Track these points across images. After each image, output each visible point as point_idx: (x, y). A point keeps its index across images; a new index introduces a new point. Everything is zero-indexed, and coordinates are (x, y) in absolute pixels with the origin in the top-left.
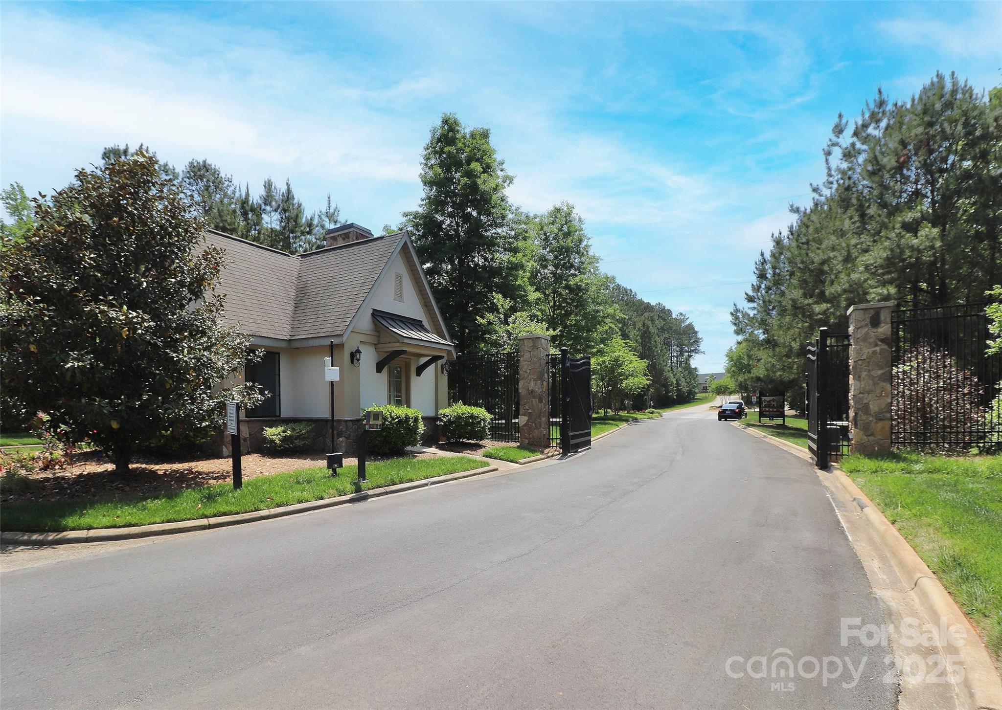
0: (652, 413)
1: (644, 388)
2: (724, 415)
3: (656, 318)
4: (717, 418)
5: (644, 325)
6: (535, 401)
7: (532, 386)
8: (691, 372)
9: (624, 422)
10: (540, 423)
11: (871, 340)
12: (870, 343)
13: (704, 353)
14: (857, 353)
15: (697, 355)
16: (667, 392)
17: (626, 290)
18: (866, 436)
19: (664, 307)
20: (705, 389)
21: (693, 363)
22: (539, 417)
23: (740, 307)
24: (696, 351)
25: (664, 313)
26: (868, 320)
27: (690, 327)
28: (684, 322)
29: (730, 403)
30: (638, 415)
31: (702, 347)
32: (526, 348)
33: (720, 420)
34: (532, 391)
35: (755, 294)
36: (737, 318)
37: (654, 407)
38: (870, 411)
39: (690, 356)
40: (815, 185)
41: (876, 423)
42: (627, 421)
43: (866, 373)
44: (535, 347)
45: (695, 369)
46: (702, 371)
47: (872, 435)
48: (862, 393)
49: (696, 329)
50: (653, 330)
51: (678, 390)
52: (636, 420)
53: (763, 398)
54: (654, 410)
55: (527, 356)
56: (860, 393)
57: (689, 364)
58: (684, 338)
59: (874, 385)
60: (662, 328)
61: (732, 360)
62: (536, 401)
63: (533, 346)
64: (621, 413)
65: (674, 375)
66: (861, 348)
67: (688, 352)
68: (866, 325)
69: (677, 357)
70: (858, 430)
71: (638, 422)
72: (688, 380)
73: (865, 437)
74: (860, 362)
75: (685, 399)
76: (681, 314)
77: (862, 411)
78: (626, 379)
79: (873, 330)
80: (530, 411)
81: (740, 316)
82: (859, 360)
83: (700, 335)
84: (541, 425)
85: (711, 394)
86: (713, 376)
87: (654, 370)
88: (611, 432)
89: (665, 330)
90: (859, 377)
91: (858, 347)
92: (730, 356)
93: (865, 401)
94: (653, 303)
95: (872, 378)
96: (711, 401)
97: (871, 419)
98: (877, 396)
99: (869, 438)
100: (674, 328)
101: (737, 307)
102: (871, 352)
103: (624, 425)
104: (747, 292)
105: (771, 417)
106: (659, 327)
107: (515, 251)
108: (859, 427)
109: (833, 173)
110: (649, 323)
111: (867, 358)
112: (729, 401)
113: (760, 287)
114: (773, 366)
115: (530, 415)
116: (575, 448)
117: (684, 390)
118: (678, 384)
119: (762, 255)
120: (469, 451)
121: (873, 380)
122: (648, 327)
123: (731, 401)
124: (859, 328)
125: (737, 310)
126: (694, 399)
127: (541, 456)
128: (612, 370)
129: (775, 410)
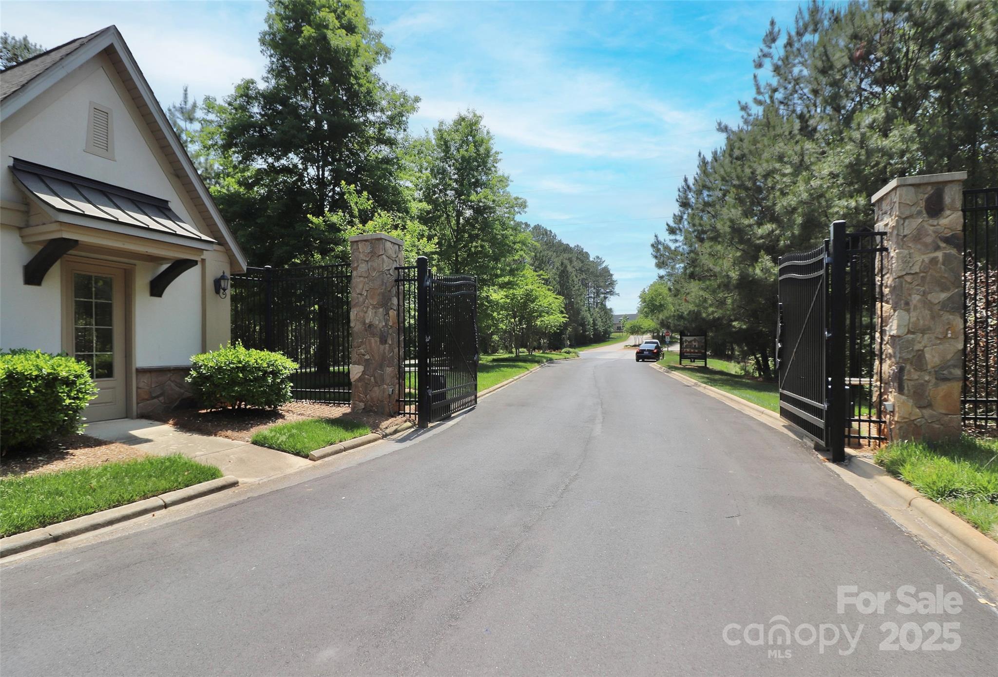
0: (568, 353)
1: (560, 326)
2: (642, 356)
3: (574, 259)
4: (635, 358)
5: (562, 264)
6: (374, 341)
7: (370, 316)
8: (607, 313)
9: (536, 364)
10: (382, 376)
11: (929, 240)
12: (926, 245)
13: (618, 294)
14: (904, 262)
15: (612, 297)
16: (585, 331)
17: (546, 230)
18: (919, 408)
19: (583, 249)
20: (619, 329)
21: (609, 304)
22: (381, 367)
23: (661, 239)
24: (611, 293)
25: (582, 256)
26: (922, 204)
27: (606, 271)
28: (600, 265)
29: (646, 343)
30: (554, 355)
31: (617, 289)
32: (361, 256)
33: (637, 360)
34: (370, 326)
35: (676, 226)
36: (658, 250)
37: (571, 346)
38: (926, 364)
39: (605, 298)
40: (743, 103)
41: (936, 385)
42: (538, 362)
43: (918, 297)
44: (373, 254)
45: (611, 309)
46: (617, 312)
47: (929, 405)
48: (913, 333)
49: (611, 272)
50: (569, 268)
51: (595, 330)
52: (550, 361)
53: (685, 338)
54: (571, 350)
55: (363, 268)
56: (909, 332)
57: (605, 305)
58: (601, 279)
59: (933, 318)
60: (580, 269)
61: (645, 302)
62: (376, 342)
63: (371, 252)
64: (537, 353)
65: (592, 315)
66: (910, 254)
67: (604, 294)
68: (919, 213)
69: (594, 298)
70: (904, 397)
71: (552, 363)
72: (604, 320)
73: (918, 410)
74: (908, 278)
75: (601, 338)
76: (598, 257)
77: (911, 364)
78: (541, 316)
79: (931, 221)
80: (367, 357)
81: (662, 249)
82: (907, 274)
83: (615, 278)
84: (383, 381)
85: (625, 334)
86: (627, 317)
87: (570, 309)
88: (517, 377)
89: (582, 271)
90: (907, 304)
91: (906, 252)
92: (643, 297)
93: (917, 347)
94: (572, 245)
95: (927, 304)
96: (625, 340)
97: (927, 378)
98: (937, 338)
99: (924, 411)
100: (591, 271)
101: (659, 239)
102: (927, 260)
103: (535, 368)
104: (669, 223)
105: (693, 359)
106: (578, 268)
107: (390, 142)
108: (906, 391)
109: (762, 90)
110: (566, 262)
111: (921, 272)
112: (645, 341)
113: (681, 218)
114: (705, 300)
115: (367, 364)
116: (444, 414)
117: (600, 329)
118: (594, 324)
119: (686, 180)
120: (229, 433)
121: (931, 309)
122: (566, 267)
123: (646, 341)
124: (906, 218)
125: (658, 242)
126: (609, 338)
127: (371, 436)
128: (525, 305)
129: (696, 351)
